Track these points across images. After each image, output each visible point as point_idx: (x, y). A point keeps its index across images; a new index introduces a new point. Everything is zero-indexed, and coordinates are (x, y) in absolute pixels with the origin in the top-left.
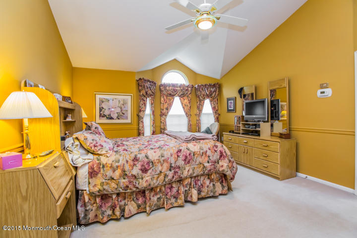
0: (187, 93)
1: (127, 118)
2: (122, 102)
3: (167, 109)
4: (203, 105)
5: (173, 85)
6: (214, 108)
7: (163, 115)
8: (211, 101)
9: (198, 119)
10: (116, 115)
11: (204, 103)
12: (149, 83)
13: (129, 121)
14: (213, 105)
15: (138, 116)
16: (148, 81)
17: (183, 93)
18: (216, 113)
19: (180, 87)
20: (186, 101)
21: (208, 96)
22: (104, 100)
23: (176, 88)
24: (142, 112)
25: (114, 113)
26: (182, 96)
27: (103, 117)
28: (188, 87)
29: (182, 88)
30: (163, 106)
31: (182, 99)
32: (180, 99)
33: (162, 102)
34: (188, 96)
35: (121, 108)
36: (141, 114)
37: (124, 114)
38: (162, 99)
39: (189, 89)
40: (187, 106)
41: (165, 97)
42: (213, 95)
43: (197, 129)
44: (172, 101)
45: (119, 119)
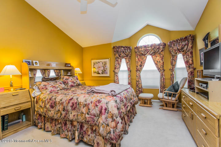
0: (159, 51)
1: (107, 73)
2: (104, 64)
3: (141, 66)
4: (176, 60)
5: (145, 47)
6: (187, 62)
7: (138, 70)
8: (183, 55)
9: (172, 73)
10: (101, 71)
11: (176, 58)
12: (122, 48)
13: (108, 75)
14: (186, 59)
15: (114, 71)
16: (122, 47)
17: (154, 51)
18: (189, 67)
19: (151, 46)
20: (158, 58)
21: (179, 51)
22: (95, 63)
23: (148, 48)
24: (116, 69)
25: (100, 70)
26: (154, 54)
27: (95, 73)
28: (159, 45)
29: (153, 48)
30: (138, 64)
31: (153, 56)
32: (152, 57)
33: (137, 61)
34: (160, 54)
35: (104, 67)
36: (116, 71)
37: (105, 71)
38: (137, 59)
39: (161, 47)
40: (160, 62)
41: (139, 57)
42: (185, 48)
43: (171, 82)
44: (144, 59)
45: (103, 74)
